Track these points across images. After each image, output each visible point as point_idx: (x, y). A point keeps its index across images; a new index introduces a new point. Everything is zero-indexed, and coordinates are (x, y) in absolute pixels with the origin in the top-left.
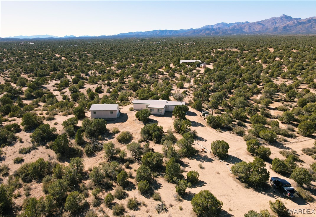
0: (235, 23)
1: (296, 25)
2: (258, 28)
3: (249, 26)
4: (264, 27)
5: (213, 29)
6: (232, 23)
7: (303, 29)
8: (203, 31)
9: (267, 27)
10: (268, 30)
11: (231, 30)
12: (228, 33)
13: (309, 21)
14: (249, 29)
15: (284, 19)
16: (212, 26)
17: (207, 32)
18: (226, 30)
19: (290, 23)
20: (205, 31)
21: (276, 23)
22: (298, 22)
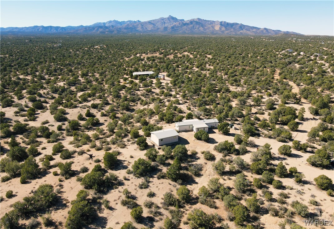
0: (127, 21)
1: (181, 26)
2: (150, 27)
3: (142, 25)
4: (155, 26)
5: (106, 27)
6: (124, 21)
7: (188, 29)
8: (96, 29)
9: (158, 27)
10: (159, 30)
11: (125, 28)
12: (122, 31)
13: (192, 22)
14: (142, 28)
15: (171, 20)
16: (104, 23)
17: (101, 30)
18: (120, 28)
19: (177, 24)
20: (98, 29)
21: (165, 23)
22: (182, 23)
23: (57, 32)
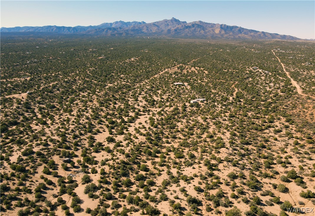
0: (132, 22)
1: (184, 29)
2: (154, 30)
3: (147, 27)
4: (159, 28)
5: (115, 29)
6: (129, 22)
7: (190, 32)
8: (105, 30)
9: (161, 28)
10: (163, 32)
11: (132, 30)
12: (130, 34)
13: (194, 25)
14: (147, 30)
15: (174, 22)
16: (111, 24)
17: (110, 32)
18: (127, 30)
19: (180, 26)
20: (107, 30)
21: (168, 25)
22: (185, 26)
23: (69, 33)
